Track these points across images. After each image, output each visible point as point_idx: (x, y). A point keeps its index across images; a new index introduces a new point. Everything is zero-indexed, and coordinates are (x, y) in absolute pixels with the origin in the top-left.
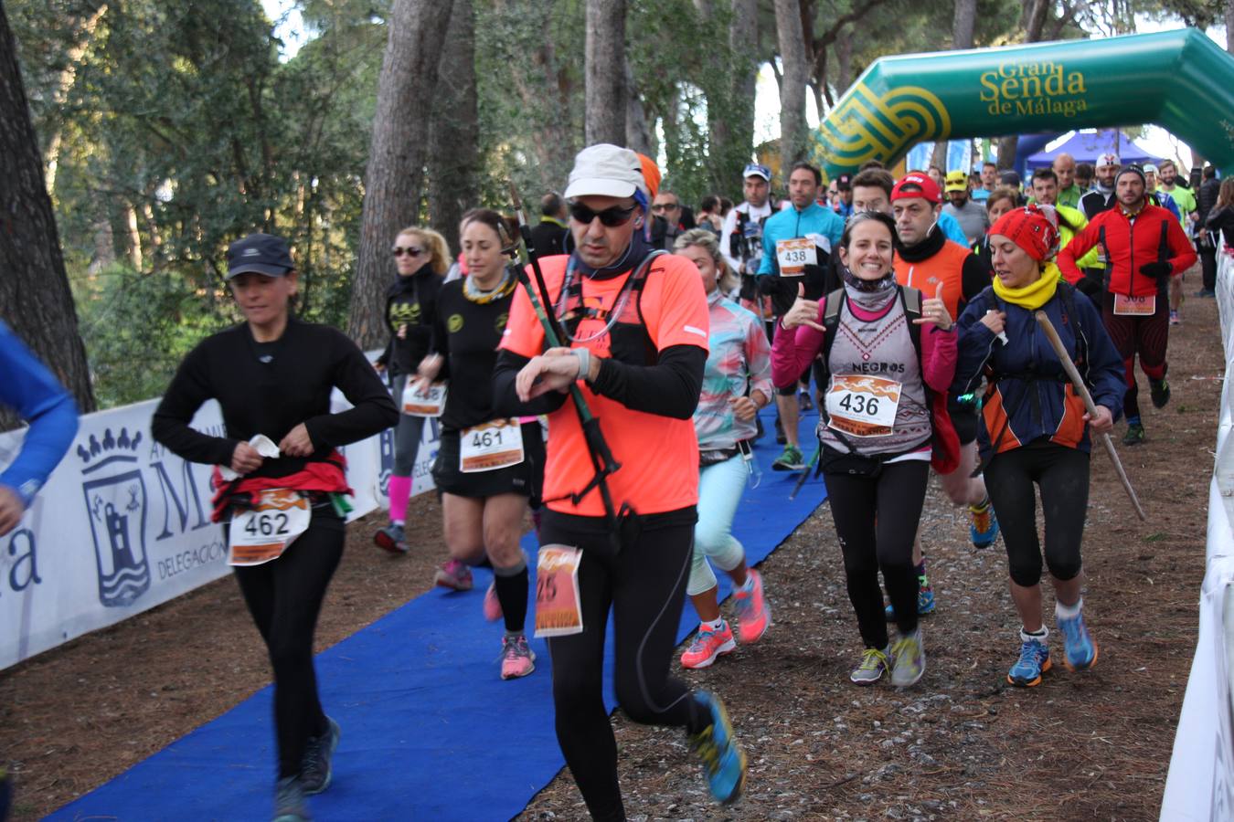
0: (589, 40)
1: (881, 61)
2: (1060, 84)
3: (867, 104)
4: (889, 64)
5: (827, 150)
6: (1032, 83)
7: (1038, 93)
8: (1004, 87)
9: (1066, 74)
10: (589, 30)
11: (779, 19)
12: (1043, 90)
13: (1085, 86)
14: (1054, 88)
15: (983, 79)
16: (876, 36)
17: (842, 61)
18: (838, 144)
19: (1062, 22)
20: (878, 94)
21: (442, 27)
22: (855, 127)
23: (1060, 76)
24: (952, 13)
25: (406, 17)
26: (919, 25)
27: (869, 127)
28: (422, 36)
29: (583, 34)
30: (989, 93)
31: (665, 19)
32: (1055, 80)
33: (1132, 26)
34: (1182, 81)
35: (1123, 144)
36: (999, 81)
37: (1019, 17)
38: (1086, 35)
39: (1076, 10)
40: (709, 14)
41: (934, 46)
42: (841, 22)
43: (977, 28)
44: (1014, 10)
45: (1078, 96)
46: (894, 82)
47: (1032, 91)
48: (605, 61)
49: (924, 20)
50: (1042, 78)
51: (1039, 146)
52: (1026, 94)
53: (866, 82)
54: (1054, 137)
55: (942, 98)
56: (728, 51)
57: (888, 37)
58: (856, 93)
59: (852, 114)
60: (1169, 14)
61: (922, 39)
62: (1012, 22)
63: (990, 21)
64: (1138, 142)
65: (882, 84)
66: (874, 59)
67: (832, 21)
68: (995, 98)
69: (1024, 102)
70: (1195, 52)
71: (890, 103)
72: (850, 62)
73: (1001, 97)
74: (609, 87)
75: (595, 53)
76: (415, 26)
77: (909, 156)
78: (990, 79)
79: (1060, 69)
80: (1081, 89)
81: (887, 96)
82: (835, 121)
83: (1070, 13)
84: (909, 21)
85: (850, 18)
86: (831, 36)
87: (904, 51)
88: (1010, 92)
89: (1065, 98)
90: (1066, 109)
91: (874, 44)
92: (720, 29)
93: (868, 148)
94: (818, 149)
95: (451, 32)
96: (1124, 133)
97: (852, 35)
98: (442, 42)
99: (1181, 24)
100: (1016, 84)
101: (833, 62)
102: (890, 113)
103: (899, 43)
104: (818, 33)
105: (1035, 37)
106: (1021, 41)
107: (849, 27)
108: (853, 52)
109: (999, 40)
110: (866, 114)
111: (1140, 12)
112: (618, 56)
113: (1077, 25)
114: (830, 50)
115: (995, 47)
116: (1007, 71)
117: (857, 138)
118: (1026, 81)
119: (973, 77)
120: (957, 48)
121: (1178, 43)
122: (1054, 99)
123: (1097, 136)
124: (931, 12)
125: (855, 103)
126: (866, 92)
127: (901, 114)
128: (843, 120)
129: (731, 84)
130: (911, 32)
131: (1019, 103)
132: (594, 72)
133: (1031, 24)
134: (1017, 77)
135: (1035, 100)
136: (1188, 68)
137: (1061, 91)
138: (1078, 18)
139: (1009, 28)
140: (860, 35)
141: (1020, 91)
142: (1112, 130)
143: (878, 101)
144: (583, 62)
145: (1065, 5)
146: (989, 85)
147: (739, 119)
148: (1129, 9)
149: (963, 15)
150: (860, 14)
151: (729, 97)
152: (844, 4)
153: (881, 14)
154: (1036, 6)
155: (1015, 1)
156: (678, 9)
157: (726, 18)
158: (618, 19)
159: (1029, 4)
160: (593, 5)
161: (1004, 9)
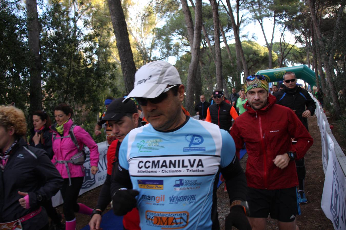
1: (259, 71)
4: (261, 71)
6: (282, 74)
10: (217, 69)
16: (257, 68)
19: (284, 65)
21: (196, 69)
24: (268, 64)
25: (191, 69)
26: (263, 66)
28: (193, 71)
29: (216, 70)
30: (276, 75)
33: (294, 65)
37: (278, 64)
38: (287, 67)
41: (265, 69)
43: (272, 66)
44: (277, 63)
48: (219, 73)
49: (264, 65)
55: (269, 76)
56: (236, 71)
60: (299, 63)
61: (263, 68)
63: (274, 65)
66: (257, 71)
67: (250, 66)
70: (305, 68)
72: (253, 72)
75: (218, 72)
76: (192, 70)
78: (276, 73)
86: (250, 68)
88: (279, 75)
91: (257, 69)
95: (197, 70)
98: (196, 72)
99: (301, 65)
101: (250, 72)
103: (260, 69)
104: (248, 68)
105: (281, 67)
106: (278, 68)
107: (253, 67)
109: (275, 68)
112: (221, 72)
113: (286, 65)
114: (250, 70)
116: (278, 72)
118: (281, 73)
119: (273, 73)
120: (269, 69)
121: (302, 67)
124: (265, 64)
129: (237, 76)
131: (280, 77)
132: (218, 75)
133: (280, 65)
136: (304, 71)
141: (280, 75)
144: (216, 73)
145: (284, 62)
146: (276, 74)
147: (239, 81)
148: (293, 62)
149: (270, 64)
150: (254, 65)
151: (237, 77)
152: (252, 63)
153: (257, 65)
154: (280, 63)
155: (277, 62)
156: (229, 65)
157: (236, 66)
158: (221, 67)
159: (279, 62)
160: (217, 65)
161: (276, 63)
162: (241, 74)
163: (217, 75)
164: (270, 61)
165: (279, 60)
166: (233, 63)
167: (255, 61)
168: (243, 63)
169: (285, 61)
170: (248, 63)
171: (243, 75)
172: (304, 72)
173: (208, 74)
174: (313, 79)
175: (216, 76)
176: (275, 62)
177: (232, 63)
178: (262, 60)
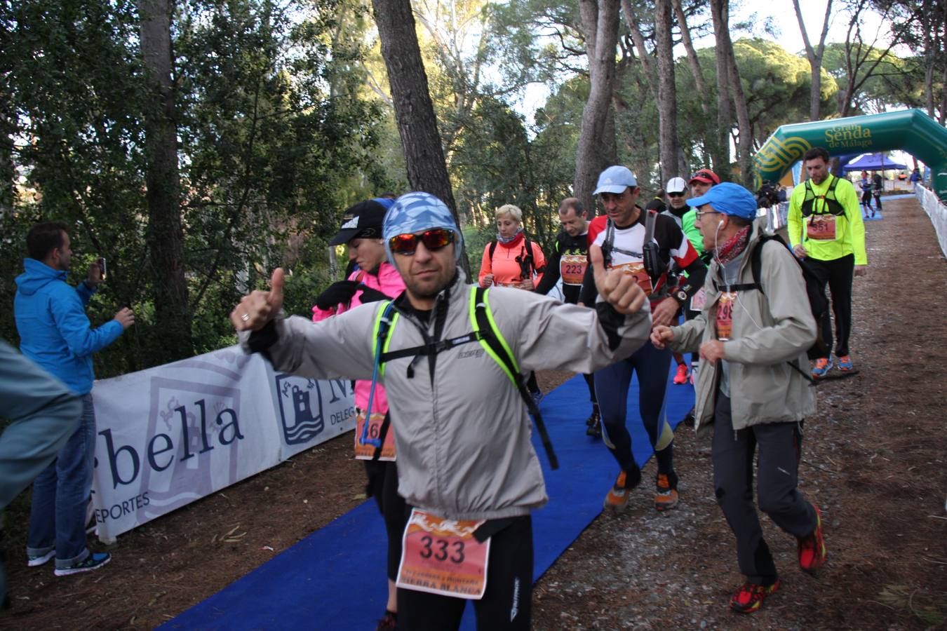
0: (661, 123)
1: (782, 127)
2: (860, 133)
3: (776, 145)
4: (785, 128)
5: (760, 165)
6: (847, 134)
7: (850, 138)
8: (836, 135)
9: (862, 129)
10: (661, 119)
11: (737, 111)
12: (853, 137)
13: (871, 134)
14: (857, 136)
15: (826, 133)
16: (775, 117)
17: (761, 128)
18: (765, 163)
19: (855, 109)
20: (781, 141)
21: (603, 121)
22: (772, 155)
23: (860, 130)
24: (809, 106)
25: (588, 118)
26: (794, 111)
27: (778, 155)
28: (595, 125)
29: (658, 121)
30: (829, 139)
31: (689, 113)
32: (857, 132)
33: (884, 110)
34: (912, 131)
35: (884, 159)
36: (833, 133)
37: (837, 108)
38: (864, 114)
39: (861, 103)
40: (709, 110)
41: (802, 120)
42: (761, 112)
43: (820, 112)
44: (835, 105)
45: (868, 139)
46: (788, 135)
47: (848, 137)
48: (669, 131)
49: (796, 110)
50: (852, 131)
51: (846, 162)
52: (845, 138)
53: (776, 136)
54: (855, 157)
55: (810, 142)
56: (716, 125)
57: (782, 118)
58: (772, 141)
59: (771, 150)
60: (900, 104)
61: (795, 118)
62: (834, 110)
63: (825, 109)
64: (890, 158)
65: (783, 137)
66: (777, 127)
67: (756, 112)
68: (832, 141)
69: (845, 141)
70: (917, 118)
71: (786, 144)
72: (764, 129)
73: (835, 141)
74: (671, 142)
75: (664, 128)
76: (592, 121)
77: (793, 169)
78: (829, 132)
79: (860, 127)
80: (869, 136)
81: (785, 141)
82: (763, 153)
83: (858, 105)
84: (790, 110)
85: (764, 110)
86: (756, 118)
87: (787, 123)
88: (838, 138)
89: (863, 139)
90: (863, 144)
91: (776, 120)
92: (713, 117)
93: (778, 164)
94: (757, 165)
95: (607, 123)
96: (885, 154)
97: (765, 118)
98: (603, 127)
99: (906, 108)
100: (841, 134)
101: (757, 129)
102: (787, 149)
103: (785, 120)
104: (752, 117)
105: (845, 115)
106: (837, 117)
107: (764, 114)
108: (766, 124)
109: (828, 117)
110: (776, 149)
111: (889, 103)
112: (674, 129)
113: (861, 110)
114: (756, 124)
115: (826, 120)
116: (836, 129)
117: (773, 160)
118: (845, 133)
119: (822, 132)
120: (812, 121)
121: (909, 115)
122: (857, 140)
123: (873, 156)
124: (799, 107)
125: (771, 145)
126: (776, 140)
127: (791, 149)
128: (767, 152)
129: (719, 139)
130: (790, 116)
131: (842, 143)
132: (664, 136)
133: (843, 111)
134: (841, 132)
135: (849, 141)
136: (915, 125)
137: (860, 137)
138: (861, 107)
139: (832, 111)
140: (768, 118)
141: (842, 137)
142: (880, 153)
143: (781, 144)
144: (658, 132)
145: (856, 102)
146: (829, 135)
147: (723, 153)
148: (883, 102)
149: (814, 107)
150: (768, 109)
151: (719, 144)
152: (761, 104)
153: (777, 108)
154: (845, 103)
155: (835, 100)
156: (695, 110)
157: (716, 112)
158: (673, 113)
159: (841, 102)
160: (662, 108)
161: (830, 104)
162: (731, 134)
163: (661, 138)
164: (815, 96)
165: (840, 95)
166: (708, 103)
167: (771, 97)
168: (736, 103)
169: (858, 98)
170: (751, 104)
171: (735, 137)
172: (915, 129)
173: (637, 134)
174: (940, 149)
175: (658, 141)
176: (828, 101)
177: (705, 102)
178: (791, 95)
